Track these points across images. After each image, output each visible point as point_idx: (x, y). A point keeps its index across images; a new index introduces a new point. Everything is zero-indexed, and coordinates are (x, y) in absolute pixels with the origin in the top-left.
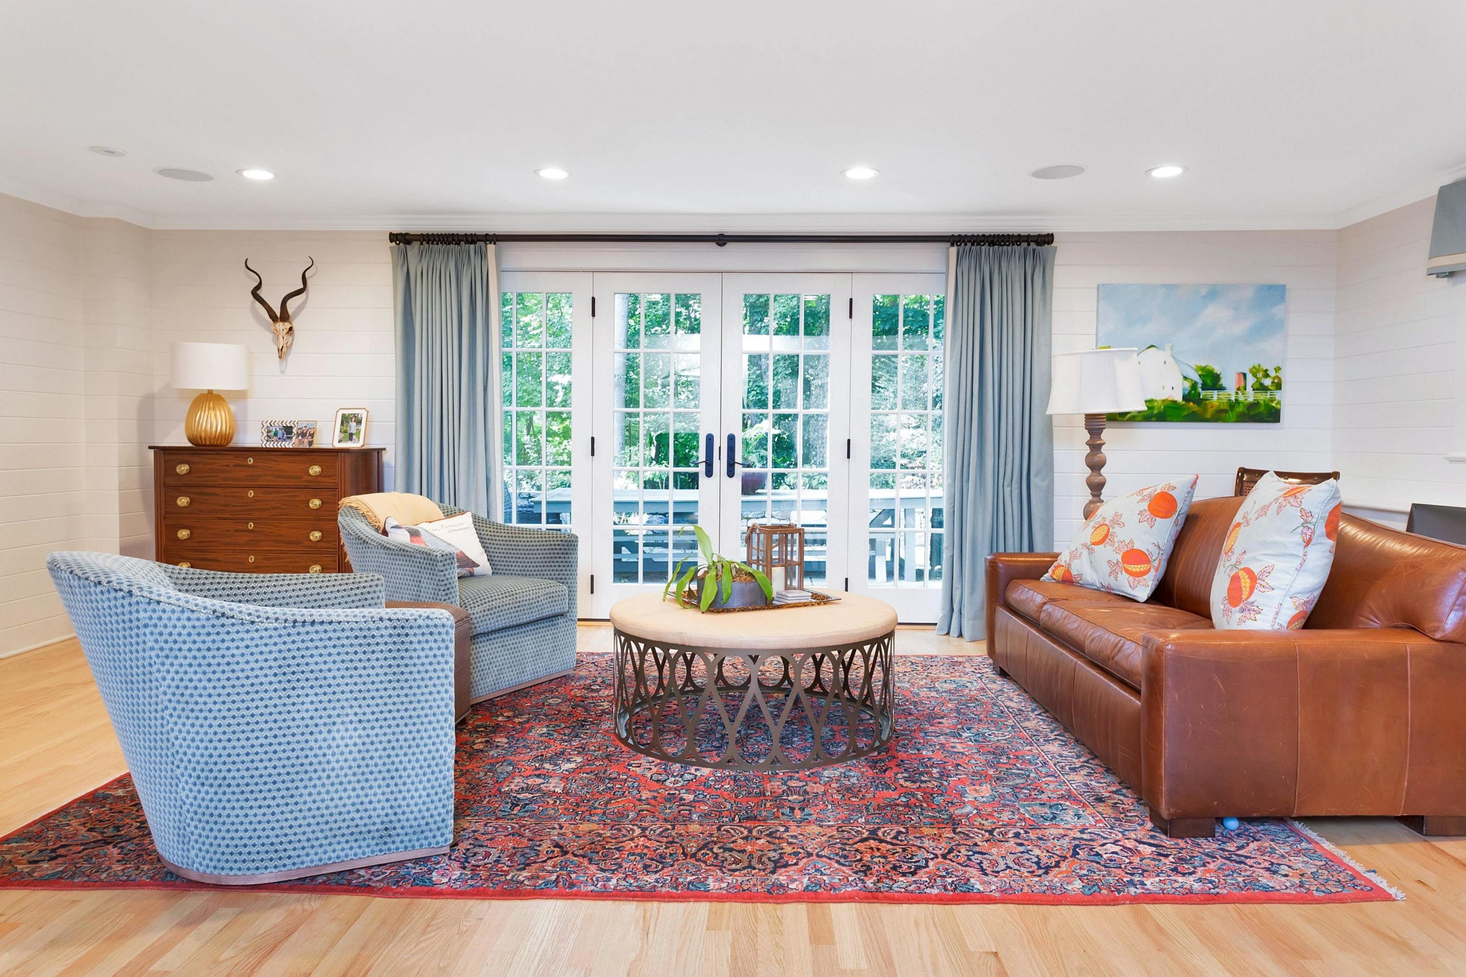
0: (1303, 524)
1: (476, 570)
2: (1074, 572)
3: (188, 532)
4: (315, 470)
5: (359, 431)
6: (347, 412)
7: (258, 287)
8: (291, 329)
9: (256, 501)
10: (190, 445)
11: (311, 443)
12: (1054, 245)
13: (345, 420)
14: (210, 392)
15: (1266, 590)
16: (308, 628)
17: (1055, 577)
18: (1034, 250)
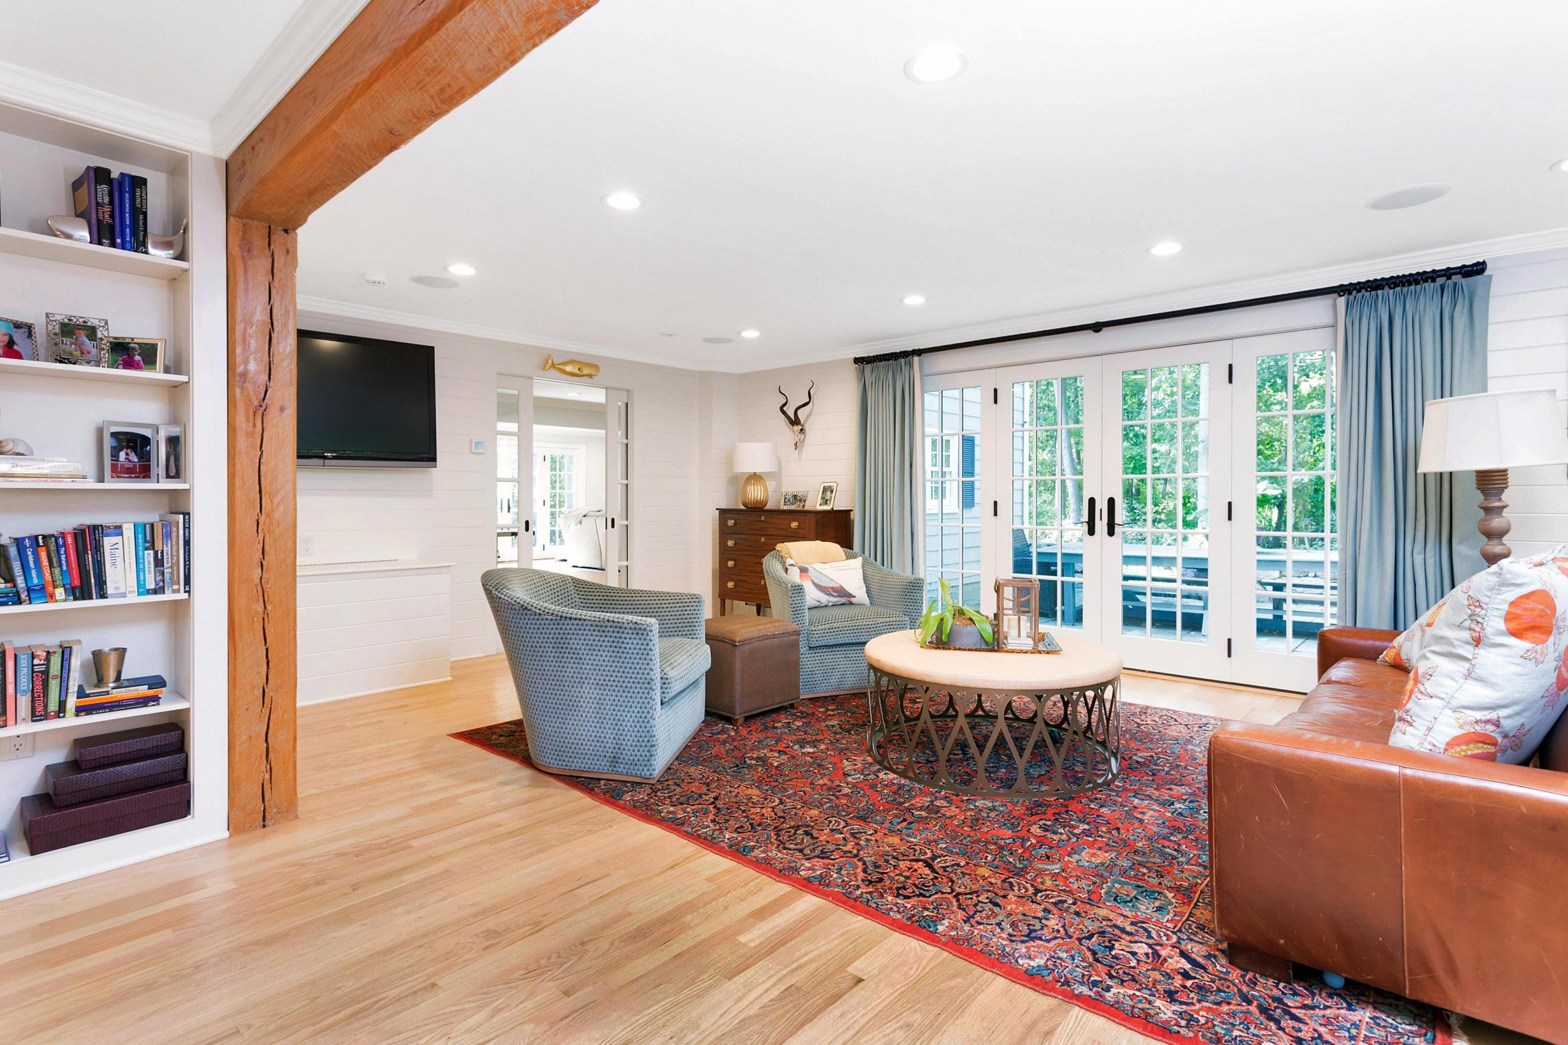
0: (1470, 616)
1: (853, 600)
2: (1404, 657)
3: (733, 562)
4: (794, 525)
5: (831, 497)
6: (826, 485)
7: (785, 405)
8: (802, 430)
9: (766, 544)
10: (743, 508)
11: (804, 506)
12: (1487, 273)
13: (825, 490)
14: (755, 474)
15: (1423, 697)
16: (568, 621)
17: (1387, 659)
18: (1455, 284)
